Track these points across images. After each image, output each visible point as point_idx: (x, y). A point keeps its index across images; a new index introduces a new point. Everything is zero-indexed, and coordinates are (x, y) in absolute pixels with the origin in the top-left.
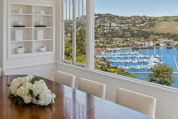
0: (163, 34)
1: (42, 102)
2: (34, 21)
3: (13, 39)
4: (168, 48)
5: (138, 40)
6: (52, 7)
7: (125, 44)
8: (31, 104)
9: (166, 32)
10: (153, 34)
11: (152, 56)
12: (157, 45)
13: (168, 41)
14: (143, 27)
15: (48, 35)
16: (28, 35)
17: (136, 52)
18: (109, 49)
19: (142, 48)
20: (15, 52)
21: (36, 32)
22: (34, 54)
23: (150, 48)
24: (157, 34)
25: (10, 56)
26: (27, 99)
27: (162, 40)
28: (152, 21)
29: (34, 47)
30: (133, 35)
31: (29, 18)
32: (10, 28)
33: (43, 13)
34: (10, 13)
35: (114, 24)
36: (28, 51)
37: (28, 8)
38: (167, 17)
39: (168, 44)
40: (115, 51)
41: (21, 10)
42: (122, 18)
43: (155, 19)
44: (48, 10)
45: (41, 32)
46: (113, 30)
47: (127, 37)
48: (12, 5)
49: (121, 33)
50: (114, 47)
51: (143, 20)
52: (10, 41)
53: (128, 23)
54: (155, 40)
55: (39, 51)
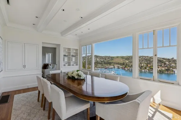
0: (116, 63)
1: (82, 78)
2: (72, 54)
3: (64, 60)
4: (118, 68)
5: (107, 65)
6: (78, 49)
7: (102, 66)
8: (77, 79)
9: (117, 62)
10: (113, 63)
11: (112, 71)
12: (114, 67)
13: (118, 65)
14: (109, 60)
15: (76, 59)
16: (69, 59)
17: (106, 70)
18: (96, 69)
19: (108, 68)
20: (64, 65)
21: (72, 58)
22: (71, 66)
23: (111, 68)
24: (114, 63)
25: (63, 67)
26: (76, 77)
27: (116, 65)
28: (112, 58)
29: (72, 63)
30: (105, 63)
31: (69, 53)
32: (63, 56)
33: (74, 51)
34: (63, 51)
35: (98, 59)
36: (69, 65)
37: (69, 49)
38: (118, 57)
39: (118, 67)
40: (98, 69)
41: (67, 50)
42: (101, 57)
43: (113, 57)
44: (76, 50)
45: (74, 59)
46: (97, 61)
47: (103, 64)
48: (64, 48)
49: (100, 62)
50: (98, 68)
51: (109, 57)
52: (63, 61)
53: (103, 59)
54: (113, 65)
55: (73, 65)
